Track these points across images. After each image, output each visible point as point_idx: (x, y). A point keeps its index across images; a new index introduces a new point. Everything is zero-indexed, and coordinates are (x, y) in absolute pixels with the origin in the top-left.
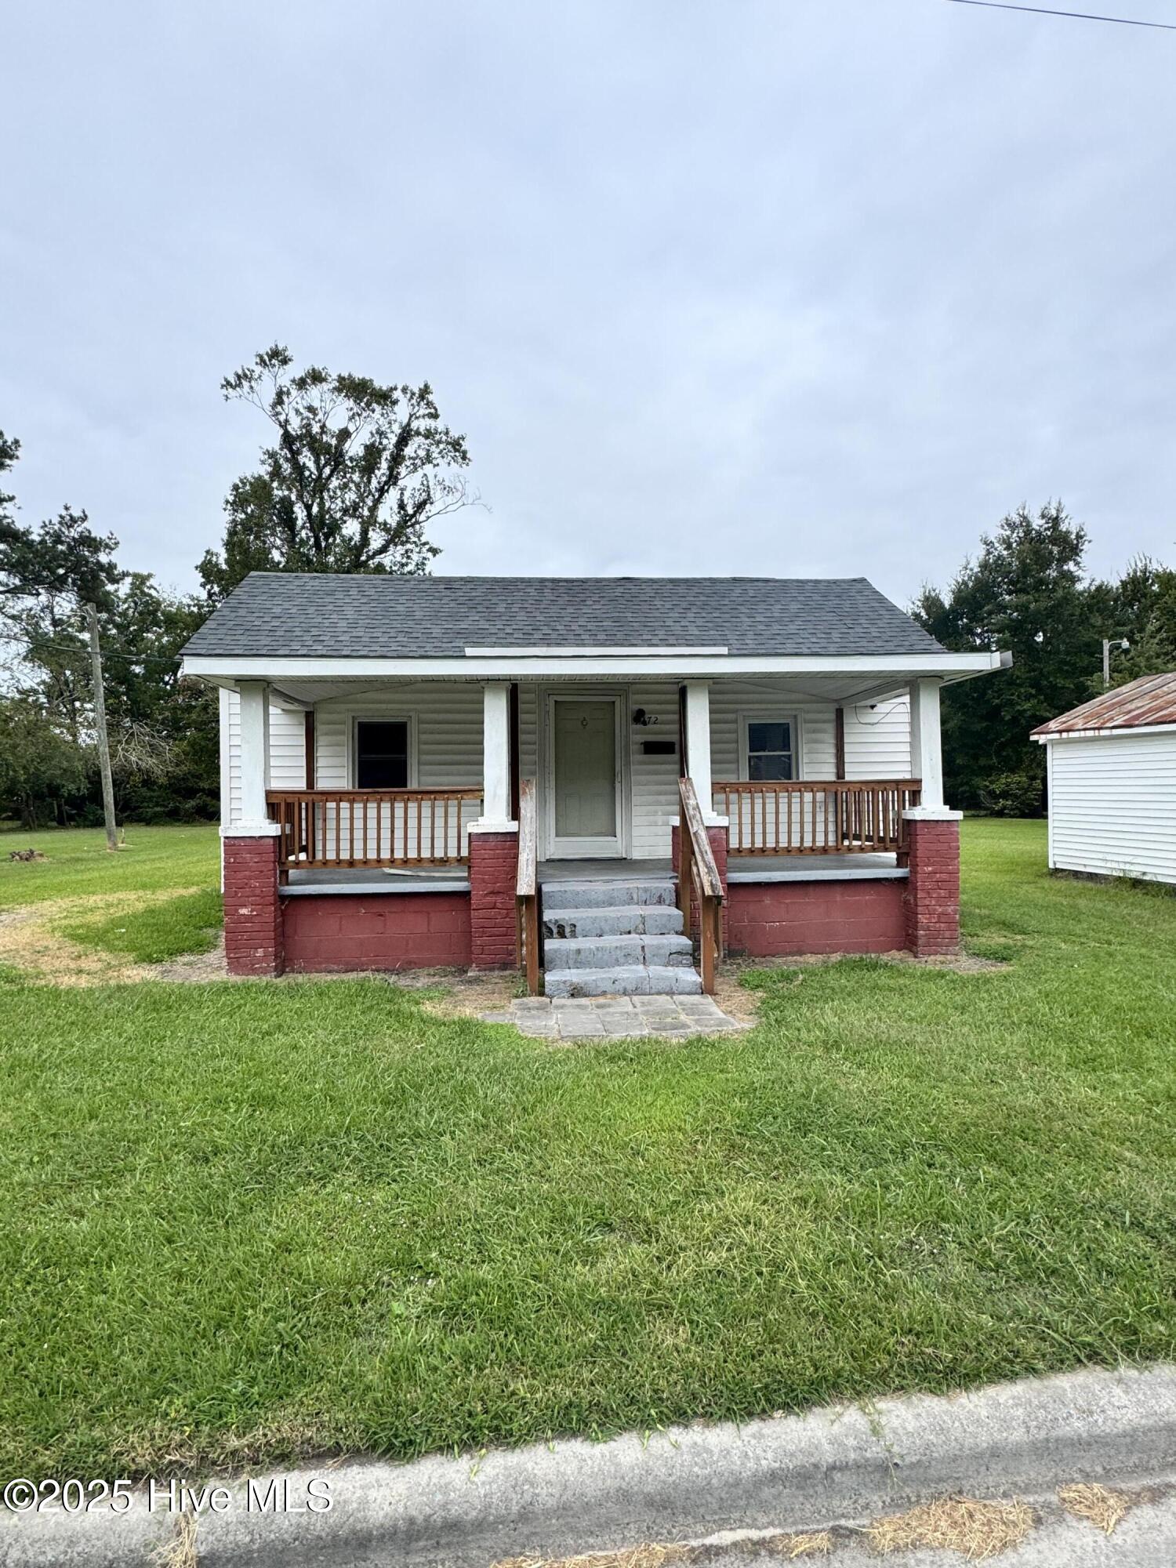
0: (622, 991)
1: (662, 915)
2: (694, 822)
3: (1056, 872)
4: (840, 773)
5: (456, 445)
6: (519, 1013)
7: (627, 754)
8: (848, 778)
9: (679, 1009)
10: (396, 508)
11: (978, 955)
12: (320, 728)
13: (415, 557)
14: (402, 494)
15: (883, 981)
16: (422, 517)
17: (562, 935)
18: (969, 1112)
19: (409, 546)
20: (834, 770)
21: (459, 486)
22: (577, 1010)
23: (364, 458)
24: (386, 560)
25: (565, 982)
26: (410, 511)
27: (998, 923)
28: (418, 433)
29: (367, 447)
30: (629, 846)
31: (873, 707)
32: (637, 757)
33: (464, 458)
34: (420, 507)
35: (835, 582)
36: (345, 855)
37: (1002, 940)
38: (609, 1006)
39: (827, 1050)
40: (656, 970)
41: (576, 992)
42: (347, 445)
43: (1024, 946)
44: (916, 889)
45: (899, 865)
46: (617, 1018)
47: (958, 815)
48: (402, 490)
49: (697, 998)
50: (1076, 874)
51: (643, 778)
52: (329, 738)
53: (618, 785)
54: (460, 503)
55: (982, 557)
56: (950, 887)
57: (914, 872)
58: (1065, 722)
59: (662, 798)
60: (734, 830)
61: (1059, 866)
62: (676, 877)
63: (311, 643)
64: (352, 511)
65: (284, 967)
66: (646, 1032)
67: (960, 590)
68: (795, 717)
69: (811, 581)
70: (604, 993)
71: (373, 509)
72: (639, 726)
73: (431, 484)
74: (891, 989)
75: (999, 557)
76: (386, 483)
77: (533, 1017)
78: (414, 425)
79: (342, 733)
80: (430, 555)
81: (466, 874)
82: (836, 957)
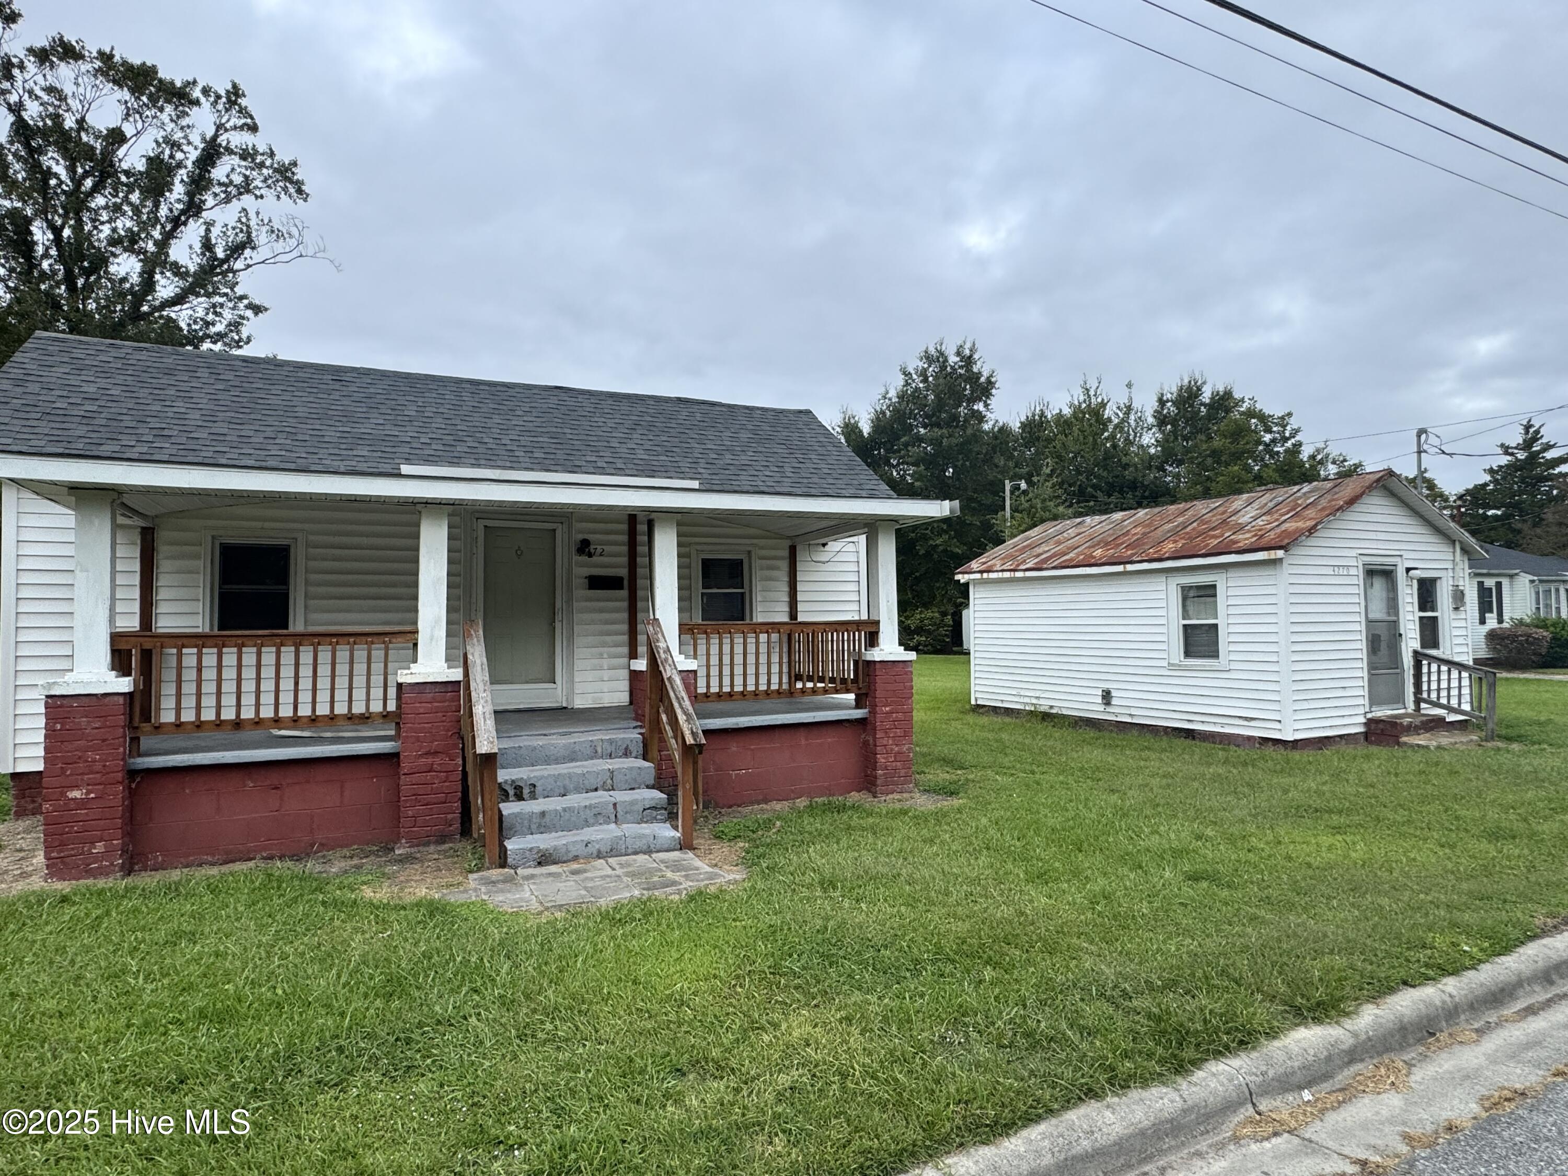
0: (595, 853)
1: (631, 769)
2: (667, 667)
3: (978, 709)
4: (793, 614)
5: (285, 173)
6: (483, 889)
7: (570, 590)
8: (801, 618)
9: (662, 866)
10: (197, 247)
11: (929, 791)
12: (163, 550)
13: (228, 315)
14: (208, 230)
15: (855, 821)
16: (239, 265)
17: (519, 797)
18: (962, 927)
19: (217, 299)
20: (787, 609)
21: (295, 232)
22: (551, 879)
23: (147, 172)
24: (183, 316)
25: (531, 850)
26: (220, 254)
27: (939, 760)
28: (229, 151)
29: (150, 160)
30: (571, 692)
31: (824, 545)
32: (581, 592)
33: (300, 191)
34: (236, 250)
35: (782, 411)
36: (228, 714)
37: (947, 776)
38: (585, 871)
39: (825, 890)
40: (630, 829)
41: (544, 859)
42: (121, 153)
43: (967, 780)
44: (875, 729)
45: (858, 704)
46: (598, 883)
47: (912, 656)
48: (209, 225)
49: (676, 855)
50: (995, 709)
51: (586, 616)
52: (178, 563)
53: (558, 625)
54: (295, 254)
55: (900, 388)
56: (905, 727)
57: (873, 712)
58: (984, 563)
59: (608, 639)
60: (702, 673)
61: (980, 702)
62: (641, 727)
63: (151, 438)
64: (130, 242)
65: (132, 865)
66: (637, 893)
67: (878, 418)
68: (749, 552)
69: (758, 408)
70: (576, 858)
71: (163, 244)
72: (584, 558)
73: (252, 223)
74: (863, 829)
75: (917, 389)
76: (183, 212)
77: (502, 891)
78: (222, 139)
79: (197, 557)
80: (249, 313)
81: (393, 733)
82: (802, 803)
